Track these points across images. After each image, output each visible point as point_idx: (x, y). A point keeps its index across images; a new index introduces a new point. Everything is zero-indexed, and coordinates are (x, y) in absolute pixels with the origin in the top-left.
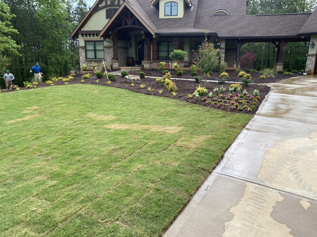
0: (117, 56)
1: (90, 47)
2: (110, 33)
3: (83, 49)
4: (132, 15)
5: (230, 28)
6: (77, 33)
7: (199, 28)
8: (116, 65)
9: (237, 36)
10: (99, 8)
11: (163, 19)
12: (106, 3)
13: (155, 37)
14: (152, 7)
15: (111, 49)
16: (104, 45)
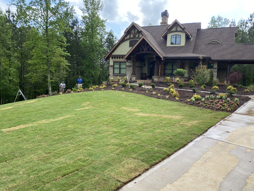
0: (135, 73)
1: (117, 66)
2: (132, 56)
3: (112, 67)
4: (148, 44)
5: (222, 53)
6: (109, 57)
7: (196, 53)
8: (134, 79)
9: (228, 59)
10: (125, 40)
11: (169, 46)
12: (130, 37)
13: (163, 59)
14: (162, 38)
15: (131, 67)
16: (127, 65)
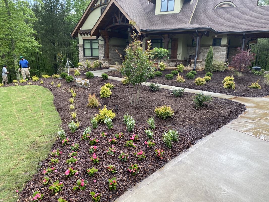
0: (108, 54)
1: (88, 46)
2: (100, 31)
3: (82, 48)
5: (234, 22)
6: (77, 33)
8: (106, 63)
9: (242, 30)
10: (94, 8)
11: (159, 15)
12: (101, 2)
13: (141, 34)
14: (148, 3)
16: (99, 43)
